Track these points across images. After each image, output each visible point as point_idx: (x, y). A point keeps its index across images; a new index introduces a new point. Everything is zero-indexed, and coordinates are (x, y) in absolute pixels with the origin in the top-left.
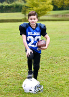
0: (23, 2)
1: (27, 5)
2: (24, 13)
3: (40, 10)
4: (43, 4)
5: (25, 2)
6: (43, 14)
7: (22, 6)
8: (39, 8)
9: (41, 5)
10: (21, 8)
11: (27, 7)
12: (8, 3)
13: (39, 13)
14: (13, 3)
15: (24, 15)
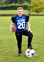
0: (28, 3)
1: (31, 6)
2: (29, 10)
3: (39, 9)
4: (41, 5)
5: (30, 4)
6: (41, 11)
7: (28, 6)
8: (38, 8)
9: (40, 6)
10: (27, 8)
11: (31, 7)
12: (19, 4)
13: (38, 10)
14: (23, 4)
15: (29, 11)
